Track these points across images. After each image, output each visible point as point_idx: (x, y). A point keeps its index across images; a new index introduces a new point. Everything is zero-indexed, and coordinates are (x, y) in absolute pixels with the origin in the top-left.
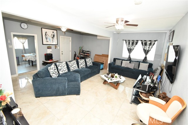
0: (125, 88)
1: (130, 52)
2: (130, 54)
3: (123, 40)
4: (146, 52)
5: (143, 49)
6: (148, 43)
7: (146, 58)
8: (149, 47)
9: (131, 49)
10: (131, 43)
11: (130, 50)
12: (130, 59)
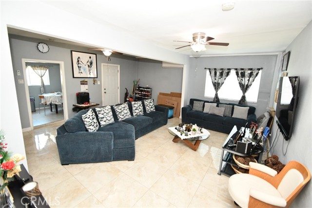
0: (210, 148)
1: (217, 89)
2: (217, 92)
3: (205, 68)
4: (245, 88)
5: (239, 83)
6: (248, 72)
7: (244, 98)
8: (249, 80)
9: (218, 84)
10: (218, 74)
11: (217, 86)
12: (217, 100)
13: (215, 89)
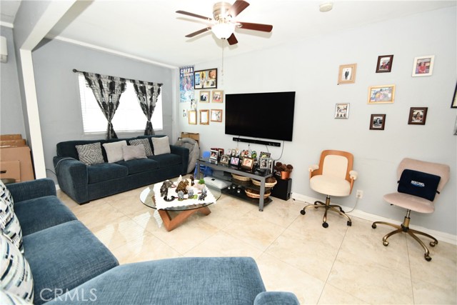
1: (110, 115)
2: (110, 120)
3: (75, 71)
4: (148, 110)
5: (141, 104)
6: (148, 88)
7: (149, 125)
8: (151, 99)
9: (111, 104)
10: (105, 86)
11: (109, 109)
12: (112, 136)
13: (106, 115)
